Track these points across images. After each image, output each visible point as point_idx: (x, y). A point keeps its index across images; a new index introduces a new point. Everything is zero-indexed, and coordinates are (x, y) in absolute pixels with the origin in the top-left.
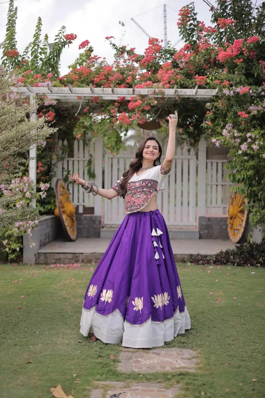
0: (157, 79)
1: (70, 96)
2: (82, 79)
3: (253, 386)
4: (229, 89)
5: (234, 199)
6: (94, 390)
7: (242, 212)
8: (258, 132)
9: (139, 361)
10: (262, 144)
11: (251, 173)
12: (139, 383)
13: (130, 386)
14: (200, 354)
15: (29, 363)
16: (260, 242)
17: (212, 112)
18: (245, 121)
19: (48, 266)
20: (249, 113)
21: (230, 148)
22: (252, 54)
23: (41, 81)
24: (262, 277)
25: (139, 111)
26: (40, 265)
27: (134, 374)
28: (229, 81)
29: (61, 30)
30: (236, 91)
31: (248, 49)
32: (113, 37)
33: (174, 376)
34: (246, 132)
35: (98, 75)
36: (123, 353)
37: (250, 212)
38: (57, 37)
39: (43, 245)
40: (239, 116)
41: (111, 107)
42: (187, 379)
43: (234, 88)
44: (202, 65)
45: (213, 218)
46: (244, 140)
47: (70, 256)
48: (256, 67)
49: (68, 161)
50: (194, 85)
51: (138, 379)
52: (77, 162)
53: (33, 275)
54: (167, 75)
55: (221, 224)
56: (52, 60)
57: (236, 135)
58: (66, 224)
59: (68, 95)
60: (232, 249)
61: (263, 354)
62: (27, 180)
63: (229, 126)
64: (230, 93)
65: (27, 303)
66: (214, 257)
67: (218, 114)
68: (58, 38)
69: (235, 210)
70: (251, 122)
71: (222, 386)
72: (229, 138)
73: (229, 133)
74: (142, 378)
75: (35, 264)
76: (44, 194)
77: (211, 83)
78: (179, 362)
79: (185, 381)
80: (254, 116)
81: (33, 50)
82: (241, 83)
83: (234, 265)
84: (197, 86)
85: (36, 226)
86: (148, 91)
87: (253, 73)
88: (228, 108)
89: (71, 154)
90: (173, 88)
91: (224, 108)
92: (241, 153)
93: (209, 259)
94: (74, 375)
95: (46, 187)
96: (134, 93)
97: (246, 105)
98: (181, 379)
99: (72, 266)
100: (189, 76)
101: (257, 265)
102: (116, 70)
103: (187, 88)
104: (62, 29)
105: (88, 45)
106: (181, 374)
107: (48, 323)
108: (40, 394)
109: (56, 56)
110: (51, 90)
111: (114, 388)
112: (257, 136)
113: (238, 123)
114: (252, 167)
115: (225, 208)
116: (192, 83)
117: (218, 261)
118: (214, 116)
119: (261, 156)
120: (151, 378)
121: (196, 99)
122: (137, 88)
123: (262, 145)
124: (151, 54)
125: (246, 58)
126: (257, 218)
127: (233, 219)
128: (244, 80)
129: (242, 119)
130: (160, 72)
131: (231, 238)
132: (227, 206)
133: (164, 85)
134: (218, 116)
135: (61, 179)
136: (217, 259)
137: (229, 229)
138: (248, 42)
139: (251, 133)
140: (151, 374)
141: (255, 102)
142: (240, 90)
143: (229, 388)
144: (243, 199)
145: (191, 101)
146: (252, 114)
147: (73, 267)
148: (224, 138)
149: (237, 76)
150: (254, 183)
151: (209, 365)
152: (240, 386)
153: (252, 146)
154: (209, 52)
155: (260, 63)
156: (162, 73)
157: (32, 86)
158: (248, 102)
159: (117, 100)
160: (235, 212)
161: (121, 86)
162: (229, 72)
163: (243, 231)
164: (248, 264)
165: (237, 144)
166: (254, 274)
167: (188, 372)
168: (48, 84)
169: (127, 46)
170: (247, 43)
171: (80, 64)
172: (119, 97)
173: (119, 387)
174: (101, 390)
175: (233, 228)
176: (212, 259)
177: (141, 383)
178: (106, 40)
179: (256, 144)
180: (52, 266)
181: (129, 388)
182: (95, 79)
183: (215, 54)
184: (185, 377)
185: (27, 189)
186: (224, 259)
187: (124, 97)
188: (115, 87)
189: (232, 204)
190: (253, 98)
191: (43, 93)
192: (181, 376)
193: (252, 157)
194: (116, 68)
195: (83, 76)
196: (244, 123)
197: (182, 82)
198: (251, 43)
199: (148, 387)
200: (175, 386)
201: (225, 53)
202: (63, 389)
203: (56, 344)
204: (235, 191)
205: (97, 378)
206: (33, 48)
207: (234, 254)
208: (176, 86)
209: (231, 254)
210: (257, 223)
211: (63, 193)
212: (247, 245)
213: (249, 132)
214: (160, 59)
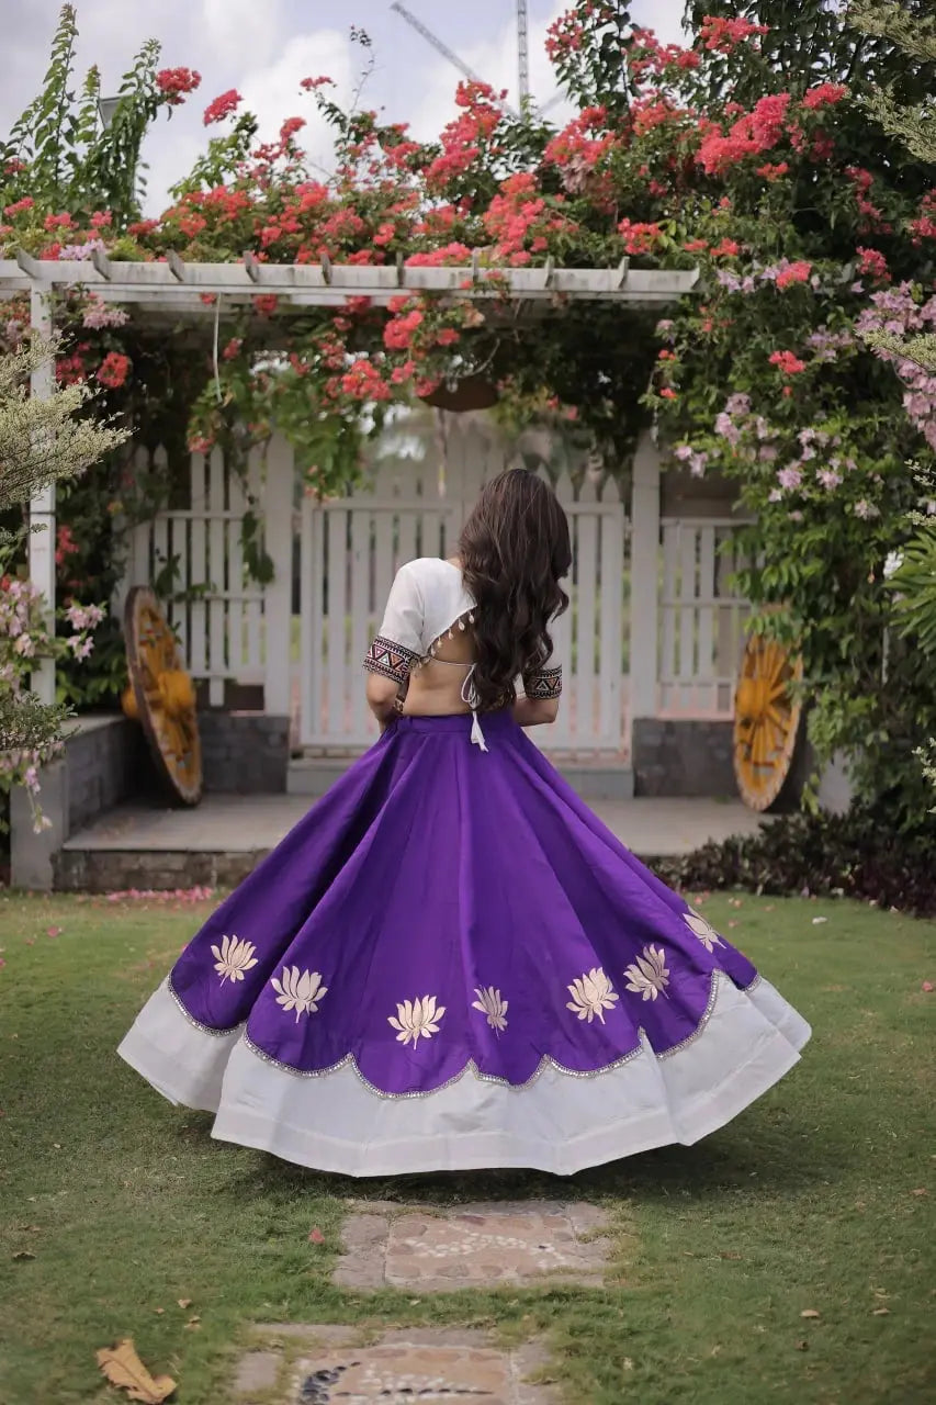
0: (485, 233)
1: (177, 292)
2: (219, 230)
3: (803, 1333)
4: (739, 272)
5: (758, 659)
6: (248, 1355)
7: (783, 702)
8: (838, 426)
9: (408, 1250)
10: (855, 467)
11: (813, 568)
12: (407, 1327)
13: (376, 1338)
14: (624, 1219)
15: (23, 1258)
16: (846, 811)
17: (680, 352)
18: (795, 385)
19: (101, 896)
20: (807, 356)
21: (740, 480)
22: (818, 145)
23: (71, 236)
24: (847, 935)
25: (419, 349)
26: (70, 895)
27: (391, 1295)
28: (740, 241)
29: (143, 55)
30: (764, 277)
31: (806, 129)
32: (329, 81)
33: (530, 1302)
34: (799, 425)
35: (274, 218)
36: (353, 1219)
37: (810, 704)
38: (127, 81)
39: (79, 821)
40: (774, 368)
41: (324, 335)
42: (577, 1313)
43: (756, 264)
44: (644, 183)
45: (683, 724)
46: (791, 451)
47: (178, 863)
48: (834, 194)
49: (170, 523)
50: (614, 255)
51: (405, 1316)
52: (202, 524)
53: (44, 931)
54: (519, 221)
55: (712, 741)
56: (111, 161)
57: (762, 434)
58: (164, 747)
59: (165, 288)
60: (746, 836)
61: (841, 1217)
62: (23, 593)
63: (737, 402)
64: (741, 284)
65: (21, 1036)
66: (684, 863)
67: (699, 359)
68: (132, 85)
69: (760, 694)
70: (815, 389)
71: (696, 1337)
72: (739, 443)
73: (739, 426)
74: (418, 1312)
75: (54, 890)
76: (83, 643)
77: (676, 249)
78: (550, 1249)
79: (569, 1320)
80: (826, 367)
81: (44, 123)
82: (782, 250)
83: (753, 891)
84: (624, 261)
85: (56, 756)
86: (453, 275)
87: (825, 214)
88: (734, 339)
89: (181, 497)
90: (540, 265)
91: (721, 340)
92: (779, 498)
93: (666, 870)
94: (182, 1303)
95: (91, 619)
96: (401, 285)
97: (797, 327)
98: (556, 1312)
99: (186, 898)
100: (597, 221)
101: (834, 891)
102: (339, 198)
103: (589, 264)
104: (148, 54)
105: (235, 108)
106: (554, 1295)
107: (94, 1109)
108: (60, 1373)
109: (126, 148)
110: (105, 271)
111: (320, 1347)
112: (837, 441)
113: (771, 393)
114: (818, 548)
115: (723, 687)
116: (609, 248)
117: (699, 879)
118: (684, 366)
119: (848, 508)
120: (448, 1312)
121: (624, 306)
122: (413, 265)
123: (852, 470)
124: (465, 143)
125: (798, 160)
126: (834, 727)
127: (752, 727)
128: (792, 239)
129: (785, 379)
130: (494, 206)
131: (746, 793)
132: (733, 680)
133: (508, 255)
134: (699, 366)
135: (143, 588)
136: (694, 870)
137: (738, 764)
138: (807, 102)
139: (814, 427)
140: (449, 1295)
141: (830, 317)
142: (778, 272)
143: (719, 1343)
144: (788, 659)
145: (605, 311)
146: (817, 360)
147: (189, 901)
148: (720, 446)
149: (768, 225)
150: (825, 606)
151: (654, 1260)
152: (759, 1336)
153: (818, 476)
154: (668, 135)
155: (850, 179)
156: (503, 214)
157: (35, 257)
158: (806, 315)
159: (342, 307)
160: (760, 702)
161: (357, 256)
162: (739, 210)
163: (786, 772)
164: (801, 889)
165: (765, 469)
166: (821, 923)
167: (578, 1286)
168: (94, 251)
169: (379, 114)
170: (803, 110)
171: (214, 178)
172: (348, 297)
173: (339, 1344)
174: (275, 1356)
175: (753, 758)
176: (678, 869)
177: (414, 1330)
178: (303, 89)
179: (831, 467)
180: (114, 897)
181: (373, 1349)
182: (266, 230)
183: (689, 142)
184: (568, 1304)
185: (23, 625)
186: (720, 871)
187: (368, 298)
188: (332, 260)
189: (750, 674)
190: (825, 302)
191: (77, 280)
192: (555, 1303)
193: (818, 513)
194: (339, 192)
195: (224, 218)
196: (791, 394)
197: (573, 245)
198: (817, 108)
199: (440, 1343)
200: (532, 1338)
201: (725, 142)
202: (141, 1354)
203: (121, 1187)
204: (760, 631)
205: (259, 1312)
206: (42, 116)
207: (755, 852)
208: (550, 259)
209: (743, 852)
210: (836, 743)
211: (153, 636)
212: (798, 821)
213: (808, 423)
214: (496, 159)
